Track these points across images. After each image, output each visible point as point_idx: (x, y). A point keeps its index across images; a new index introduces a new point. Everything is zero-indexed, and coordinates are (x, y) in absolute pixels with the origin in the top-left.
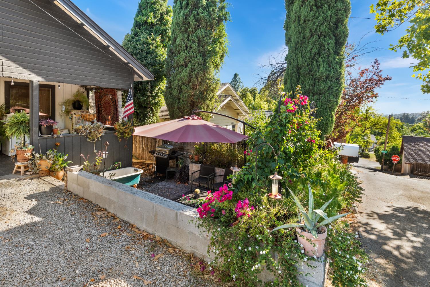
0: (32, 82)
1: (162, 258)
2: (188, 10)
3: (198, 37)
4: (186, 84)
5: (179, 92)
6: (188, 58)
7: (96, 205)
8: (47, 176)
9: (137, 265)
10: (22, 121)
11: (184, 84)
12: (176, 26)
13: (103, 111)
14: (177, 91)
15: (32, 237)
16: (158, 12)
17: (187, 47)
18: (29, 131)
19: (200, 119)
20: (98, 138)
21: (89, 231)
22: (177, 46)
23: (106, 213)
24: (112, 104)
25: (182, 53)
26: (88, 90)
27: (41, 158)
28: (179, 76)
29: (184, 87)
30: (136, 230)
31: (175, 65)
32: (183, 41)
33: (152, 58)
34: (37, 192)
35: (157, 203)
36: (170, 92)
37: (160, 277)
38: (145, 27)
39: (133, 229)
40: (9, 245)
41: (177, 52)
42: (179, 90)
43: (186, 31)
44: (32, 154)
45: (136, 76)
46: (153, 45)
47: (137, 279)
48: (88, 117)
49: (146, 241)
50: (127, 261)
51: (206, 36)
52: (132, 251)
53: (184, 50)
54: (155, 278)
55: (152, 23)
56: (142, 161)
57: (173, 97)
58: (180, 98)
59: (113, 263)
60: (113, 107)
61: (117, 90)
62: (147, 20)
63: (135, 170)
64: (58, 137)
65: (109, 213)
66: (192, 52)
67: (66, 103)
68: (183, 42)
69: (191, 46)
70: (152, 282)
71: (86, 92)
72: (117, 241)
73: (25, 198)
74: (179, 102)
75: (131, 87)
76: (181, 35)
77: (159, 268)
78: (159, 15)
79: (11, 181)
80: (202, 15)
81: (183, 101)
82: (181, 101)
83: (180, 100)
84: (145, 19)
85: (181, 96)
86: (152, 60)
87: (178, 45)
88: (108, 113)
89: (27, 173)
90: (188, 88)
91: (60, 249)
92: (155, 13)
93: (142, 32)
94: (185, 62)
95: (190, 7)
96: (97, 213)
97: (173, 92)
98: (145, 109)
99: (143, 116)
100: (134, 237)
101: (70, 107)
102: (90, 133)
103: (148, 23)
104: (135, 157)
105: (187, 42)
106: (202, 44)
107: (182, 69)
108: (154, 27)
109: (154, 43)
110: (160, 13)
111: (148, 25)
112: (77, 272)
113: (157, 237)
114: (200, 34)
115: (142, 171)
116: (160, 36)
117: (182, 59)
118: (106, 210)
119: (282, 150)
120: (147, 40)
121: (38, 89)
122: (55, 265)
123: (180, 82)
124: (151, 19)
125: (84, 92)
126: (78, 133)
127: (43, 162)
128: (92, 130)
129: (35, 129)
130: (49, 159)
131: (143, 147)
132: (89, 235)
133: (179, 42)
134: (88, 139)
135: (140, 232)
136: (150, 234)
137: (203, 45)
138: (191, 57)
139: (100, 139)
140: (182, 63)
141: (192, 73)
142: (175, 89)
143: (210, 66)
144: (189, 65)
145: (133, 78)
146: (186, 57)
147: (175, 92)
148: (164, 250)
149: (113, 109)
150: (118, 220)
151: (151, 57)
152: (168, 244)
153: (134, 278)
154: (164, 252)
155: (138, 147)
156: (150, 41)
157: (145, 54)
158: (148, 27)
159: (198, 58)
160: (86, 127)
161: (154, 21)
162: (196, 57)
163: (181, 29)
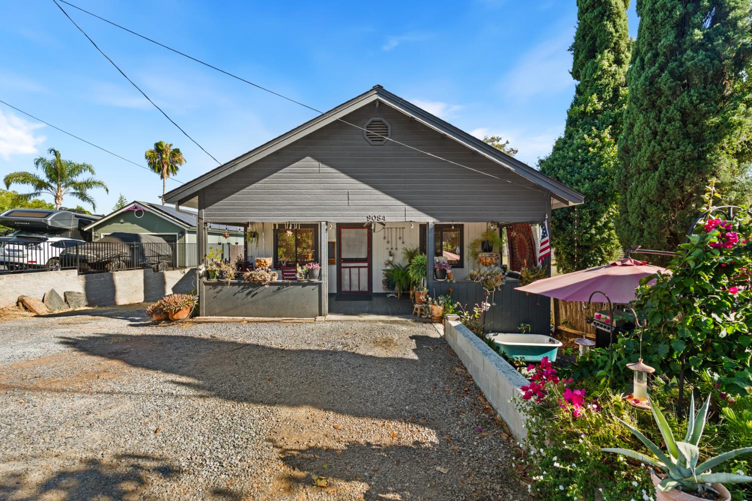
0: (428, 223)
1: (488, 437)
2: (657, 65)
3: (681, 108)
4: (655, 203)
5: (641, 217)
6: (657, 155)
7: (460, 361)
8: (439, 323)
9: (457, 429)
10: (421, 264)
11: (651, 203)
12: (632, 104)
13: (517, 253)
14: (638, 217)
15: (395, 368)
16: (607, 89)
17: (655, 133)
18: (426, 273)
19: (641, 265)
20: (497, 288)
21: (438, 381)
22: (636, 137)
23: (464, 371)
24: (527, 244)
25: (644, 147)
26: (501, 227)
27: (433, 303)
28: (639, 190)
29: (651, 209)
30: (482, 399)
31: (633, 171)
32: (648, 126)
33: (592, 168)
34: (422, 335)
35: (501, 371)
36: (625, 219)
37: (470, 451)
38: (584, 120)
39: (480, 398)
40: (379, 368)
41: (635, 148)
42: (642, 215)
43: (653, 104)
44: (426, 298)
45: (554, 202)
46: (594, 146)
47: (448, 440)
48: (484, 261)
49: (484, 414)
50: (452, 421)
51: (701, 101)
52: (463, 416)
53: (650, 142)
54: (465, 448)
55: (595, 111)
56: (580, 332)
57: (631, 227)
58: (644, 229)
59: (439, 417)
60: (528, 247)
61: (531, 223)
62: (585, 109)
63: (550, 340)
64: (451, 282)
65: (467, 372)
66: (668, 140)
67: (473, 245)
68: (646, 128)
69: (664, 129)
70: (458, 450)
71: (498, 230)
72: (456, 401)
73: (410, 337)
74: (642, 236)
75: (547, 217)
76: (641, 116)
77: (475, 443)
78: (611, 93)
79: (409, 320)
80: (689, 64)
81: (650, 233)
82: (646, 233)
83: (643, 232)
84: (582, 108)
85: (645, 226)
86: (591, 170)
87: (638, 135)
88: (523, 257)
89: (423, 316)
90: (658, 209)
91: (407, 385)
92: (600, 93)
93: (578, 131)
94: (652, 162)
95: (661, 59)
96: (456, 369)
97: (630, 219)
98: (586, 250)
99: (583, 262)
100: (475, 405)
101: (479, 249)
102: (486, 280)
103: (587, 113)
104: (570, 324)
105: (656, 124)
106: (694, 119)
107: (647, 174)
108: (600, 116)
109: (596, 143)
110: (612, 89)
111: (588, 116)
112: (407, 407)
113: (498, 416)
114: (686, 101)
115: (560, 344)
116: (610, 126)
117: (645, 159)
118: (466, 369)
119: (688, 324)
120: (583, 142)
121: (433, 230)
122: (397, 394)
123: (642, 200)
124: (591, 106)
125: (495, 230)
126: (472, 279)
127: (434, 307)
128: (489, 277)
129: (431, 272)
130: (440, 305)
131: (581, 311)
132: (436, 385)
133: (638, 130)
134: (484, 288)
135: (484, 403)
136: (493, 409)
137: (697, 119)
138: (664, 151)
139: (499, 289)
140: (645, 165)
141: (668, 179)
142: (633, 213)
143: (716, 158)
144: (661, 167)
145: (550, 205)
146: (653, 154)
147: (633, 219)
148: (497, 431)
149: (528, 250)
150: (472, 382)
151: (589, 167)
152: (506, 428)
153: (446, 437)
154: (495, 433)
155: (574, 310)
156: (589, 140)
157: (579, 164)
158: (589, 119)
159: (682, 148)
160: (482, 272)
161: (599, 106)
162: (678, 148)
163: (642, 105)
